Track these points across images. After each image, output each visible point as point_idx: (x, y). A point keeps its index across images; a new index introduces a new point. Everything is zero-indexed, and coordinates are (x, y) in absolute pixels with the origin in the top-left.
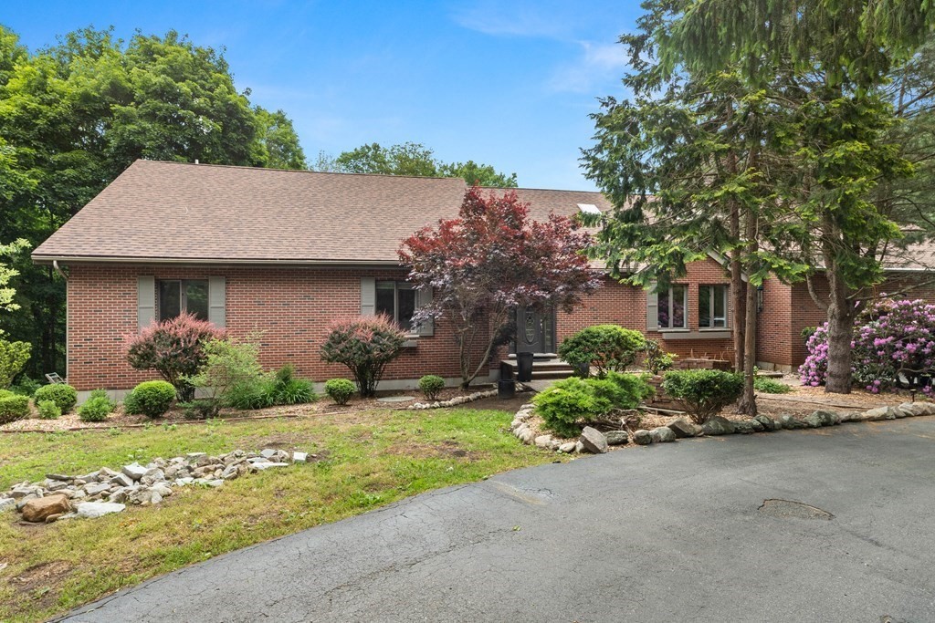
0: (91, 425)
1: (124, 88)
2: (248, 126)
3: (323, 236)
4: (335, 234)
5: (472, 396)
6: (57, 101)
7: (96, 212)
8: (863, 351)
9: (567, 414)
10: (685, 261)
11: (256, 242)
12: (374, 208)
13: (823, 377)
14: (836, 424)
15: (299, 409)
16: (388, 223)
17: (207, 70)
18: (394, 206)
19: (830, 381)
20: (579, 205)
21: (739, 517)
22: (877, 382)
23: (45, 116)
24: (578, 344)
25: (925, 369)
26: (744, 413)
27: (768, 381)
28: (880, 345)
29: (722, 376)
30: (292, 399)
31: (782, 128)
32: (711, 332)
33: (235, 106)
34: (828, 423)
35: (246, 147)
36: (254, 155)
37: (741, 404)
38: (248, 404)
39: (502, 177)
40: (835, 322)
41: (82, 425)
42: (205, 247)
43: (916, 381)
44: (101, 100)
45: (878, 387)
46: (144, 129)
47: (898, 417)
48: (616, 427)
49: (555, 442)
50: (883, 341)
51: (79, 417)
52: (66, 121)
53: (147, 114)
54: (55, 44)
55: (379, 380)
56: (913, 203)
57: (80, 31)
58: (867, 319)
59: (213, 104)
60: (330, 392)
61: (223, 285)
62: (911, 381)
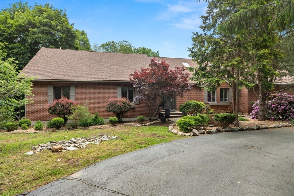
0: (38, 131)
1: (32, 23)
2: (74, 36)
3: (104, 73)
4: (108, 72)
5: (153, 123)
6: (11, 27)
7: (32, 65)
8: (269, 109)
9: (187, 126)
10: (220, 83)
11: (84, 75)
12: (119, 64)
13: (257, 116)
14: (261, 129)
15: (102, 126)
16: (124, 69)
17: (60, 17)
18: (125, 63)
19: (259, 117)
20: (182, 63)
21: (238, 149)
22: (273, 118)
23: (7, 32)
24: (185, 106)
25: (287, 114)
26: (235, 126)
27: (241, 118)
28: (274, 106)
29: (230, 115)
30: (99, 123)
31: (247, 44)
32: (223, 103)
33: (70, 29)
34: (259, 128)
35: (73, 43)
36: (75, 45)
37: (234, 123)
38: (86, 125)
39: (154, 52)
40: (261, 100)
41: (36, 131)
42: (69, 76)
43: (284, 118)
44: (25, 27)
45: (273, 119)
46: (40, 36)
47: (279, 127)
48: (201, 129)
49: (184, 134)
50: (274, 105)
51: (35, 129)
52: (14, 33)
53: (41, 32)
54: (8, 7)
55: (124, 118)
56: (283, 65)
57: (17, 3)
58: (270, 99)
59: (62, 28)
60: (111, 121)
61: (74, 88)
62: (283, 118)
